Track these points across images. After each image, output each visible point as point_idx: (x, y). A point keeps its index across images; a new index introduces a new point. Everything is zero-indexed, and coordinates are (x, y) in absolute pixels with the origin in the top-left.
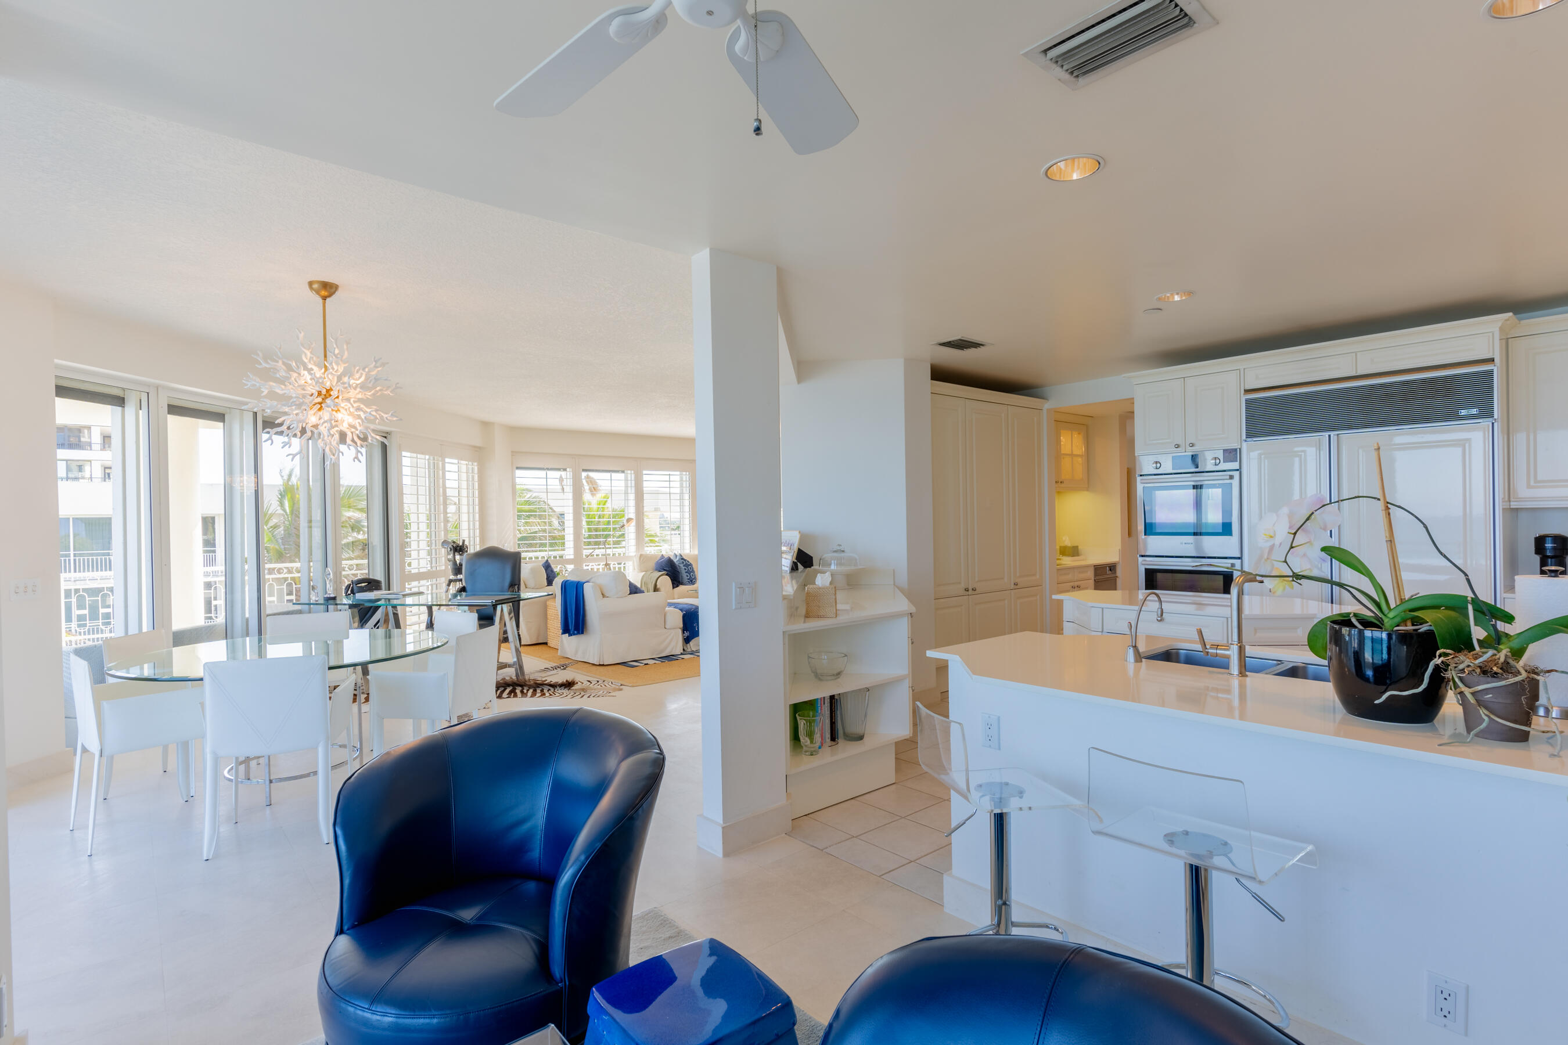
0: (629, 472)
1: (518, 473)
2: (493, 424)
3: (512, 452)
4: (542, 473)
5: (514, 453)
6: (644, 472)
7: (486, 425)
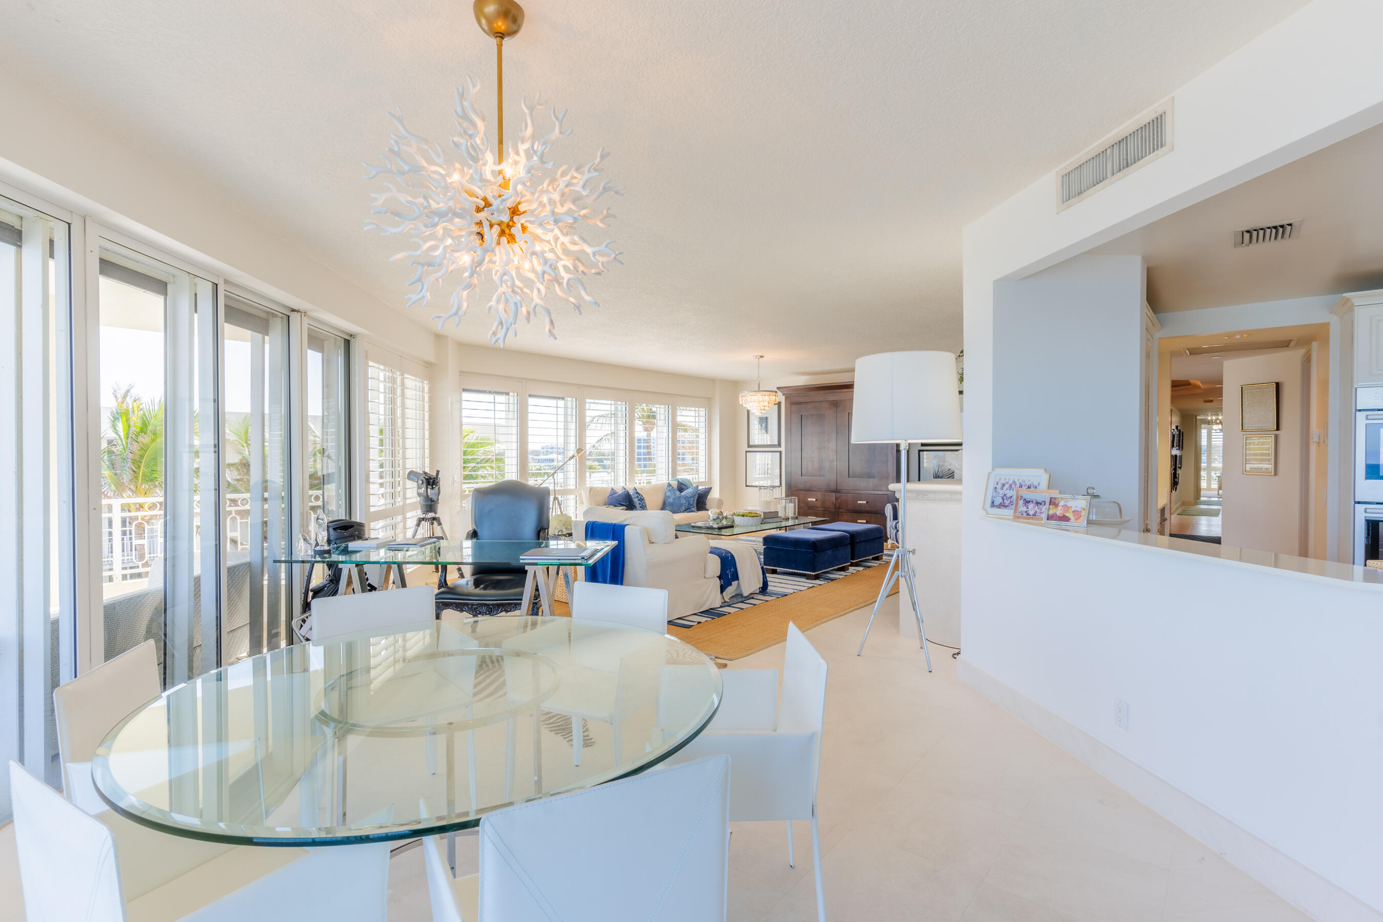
0: (569, 399)
1: (466, 396)
2: (446, 337)
3: (460, 372)
4: (490, 397)
5: (462, 373)
6: (587, 400)
7: (439, 338)
